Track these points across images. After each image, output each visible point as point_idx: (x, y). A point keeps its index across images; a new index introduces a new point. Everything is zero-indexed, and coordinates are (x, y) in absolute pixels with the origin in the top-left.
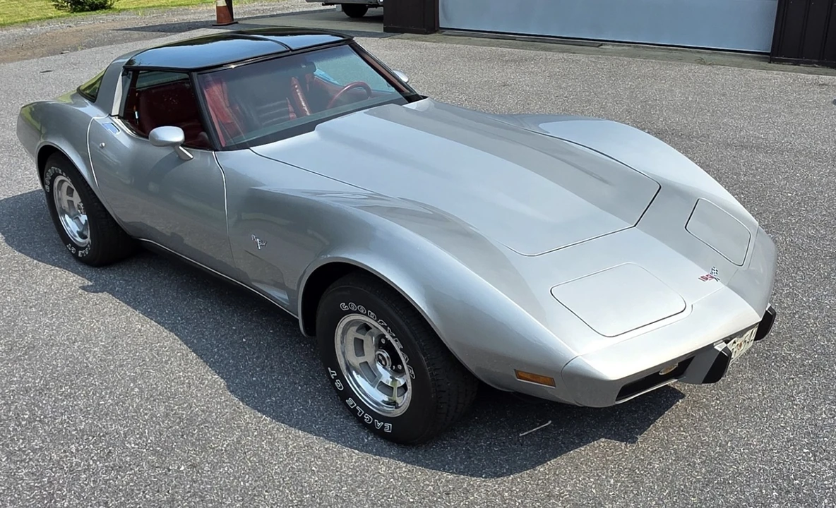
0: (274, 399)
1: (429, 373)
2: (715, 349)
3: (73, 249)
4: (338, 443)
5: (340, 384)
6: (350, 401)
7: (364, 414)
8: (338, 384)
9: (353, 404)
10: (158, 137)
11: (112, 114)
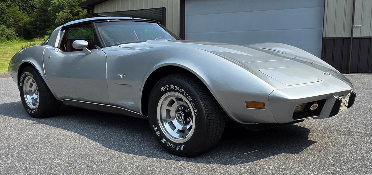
0: (125, 148)
1: (204, 110)
2: (334, 97)
3: (30, 111)
4: (158, 158)
5: (159, 133)
6: (163, 141)
7: (170, 145)
8: (158, 133)
9: (165, 141)
10: (77, 43)
11: (55, 46)
